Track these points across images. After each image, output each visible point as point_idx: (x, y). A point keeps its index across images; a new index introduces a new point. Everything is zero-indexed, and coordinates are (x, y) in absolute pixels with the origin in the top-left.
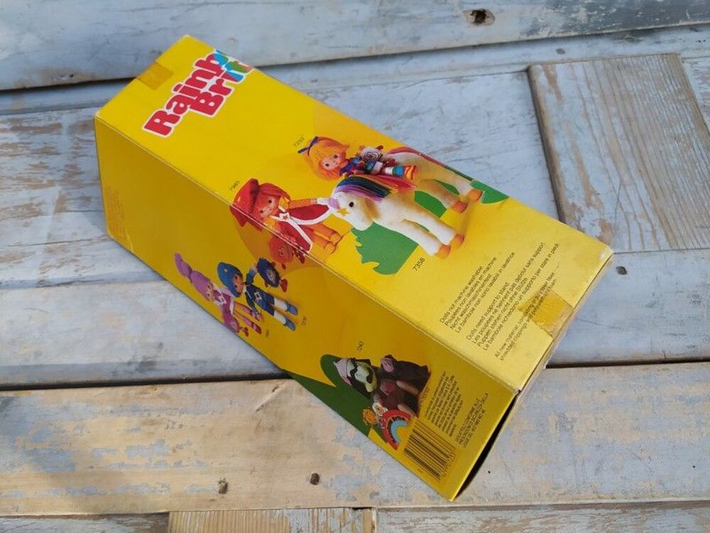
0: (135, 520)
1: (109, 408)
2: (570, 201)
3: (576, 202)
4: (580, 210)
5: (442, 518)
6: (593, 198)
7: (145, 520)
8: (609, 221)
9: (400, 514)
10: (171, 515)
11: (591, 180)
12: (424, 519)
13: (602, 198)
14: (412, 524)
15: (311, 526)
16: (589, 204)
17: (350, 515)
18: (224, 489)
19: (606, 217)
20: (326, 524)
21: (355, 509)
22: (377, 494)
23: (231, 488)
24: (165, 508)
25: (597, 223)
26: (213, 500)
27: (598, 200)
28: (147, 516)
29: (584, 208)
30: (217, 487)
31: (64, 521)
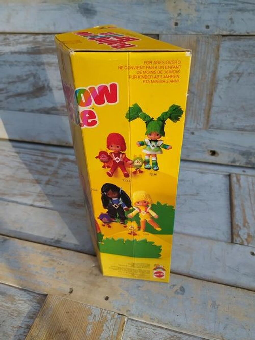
0: (34, 294)
1: (40, 251)
2: (237, 223)
3: (239, 224)
4: (240, 228)
5: (153, 329)
6: (246, 225)
7: (38, 296)
8: (251, 234)
9: (137, 323)
10: (48, 295)
11: (247, 218)
12: (146, 328)
13: (250, 225)
14: (140, 328)
15: (100, 315)
16: (244, 226)
17: (116, 316)
18: (71, 292)
19: (250, 232)
20: (106, 316)
21: (119, 314)
22: (129, 311)
23: (73, 292)
24: (47, 292)
25: (246, 234)
26: (66, 295)
27: (249, 226)
28: (39, 294)
29: (242, 227)
30: (69, 290)
31: (8, 287)
